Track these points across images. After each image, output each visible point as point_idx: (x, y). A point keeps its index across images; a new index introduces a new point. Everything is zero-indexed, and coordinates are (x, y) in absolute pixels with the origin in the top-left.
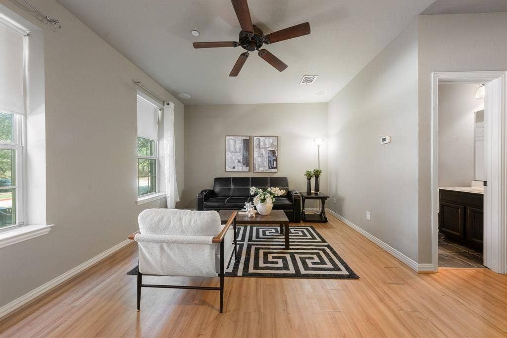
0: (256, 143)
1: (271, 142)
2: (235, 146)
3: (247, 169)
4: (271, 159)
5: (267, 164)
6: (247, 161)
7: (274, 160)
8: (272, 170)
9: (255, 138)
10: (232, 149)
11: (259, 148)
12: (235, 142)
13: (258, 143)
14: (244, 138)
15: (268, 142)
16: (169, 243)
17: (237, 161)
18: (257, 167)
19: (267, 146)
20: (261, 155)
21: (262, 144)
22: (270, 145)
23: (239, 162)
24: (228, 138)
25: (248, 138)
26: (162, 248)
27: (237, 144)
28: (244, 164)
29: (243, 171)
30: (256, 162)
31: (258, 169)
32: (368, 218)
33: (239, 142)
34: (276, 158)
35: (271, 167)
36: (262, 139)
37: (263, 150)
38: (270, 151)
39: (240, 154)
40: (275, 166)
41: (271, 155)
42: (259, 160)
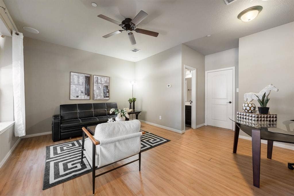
0: (95, 80)
1: (106, 80)
2: (78, 80)
3: (88, 98)
4: (105, 91)
5: (103, 94)
6: (88, 92)
7: (107, 92)
8: (105, 98)
9: (95, 76)
10: (76, 82)
11: (98, 83)
12: (79, 77)
13: (96, 80)
14: (87, 75)
15: (104, 80)
16: (119, 141)
17: (80, 91)
18: (96, 96)
19: (103, 83)
20: (99, 88)
21: (99, 81)
22: (105, 83)
23: (82, 92)
24: (72, 73)
25: (89, 76)
26: (115, 146)
27: (80, 78)
28: (86, 94)
29: (85, 99)
30: (95, 93)
31: (97, 98)
32: (160, 119)
33: (82, 78)
34: (109, 90)
35: (105, 97)
36: (99, 78)
37: (100, 85)
38: (105, 86)
39: (83, 87)
40: (108, 96)
41: (105, 89)
42: (97, 91)
